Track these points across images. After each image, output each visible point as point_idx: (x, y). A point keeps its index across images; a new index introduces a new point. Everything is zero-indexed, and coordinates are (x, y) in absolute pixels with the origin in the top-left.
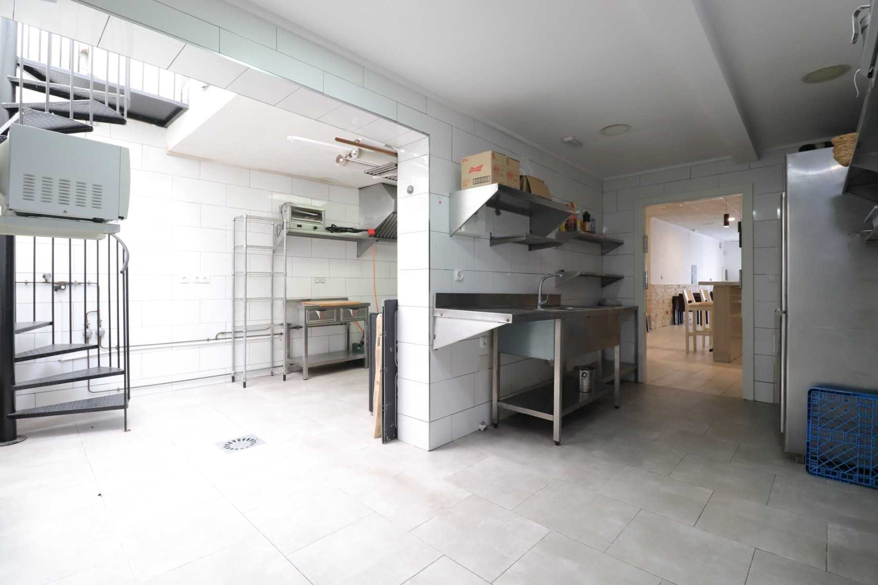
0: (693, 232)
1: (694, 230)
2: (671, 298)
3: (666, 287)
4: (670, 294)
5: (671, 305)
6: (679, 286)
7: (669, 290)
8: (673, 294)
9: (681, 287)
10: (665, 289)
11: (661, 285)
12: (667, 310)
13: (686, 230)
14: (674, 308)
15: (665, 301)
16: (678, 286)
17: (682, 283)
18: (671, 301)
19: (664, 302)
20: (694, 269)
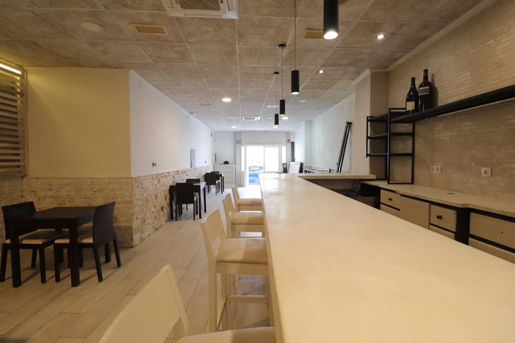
0: (191, 115)
1: (192, 113)
2: (168, 188)
3: (159, 177)
4: (167, 184)
5: (168, 196)
6: (178, 171)
7: (164, 179)
8: (171, 183)
9: (180, 172)
10: (159, 180)
11: (153, 175)
12: (162, 206)
13: (185, 112)
14: (171, 199)
15: (159, 195)
16: (176, 173)
17: (180, 168)
18: (168, 192)
19: (156, 197)
20: (192, 153)
